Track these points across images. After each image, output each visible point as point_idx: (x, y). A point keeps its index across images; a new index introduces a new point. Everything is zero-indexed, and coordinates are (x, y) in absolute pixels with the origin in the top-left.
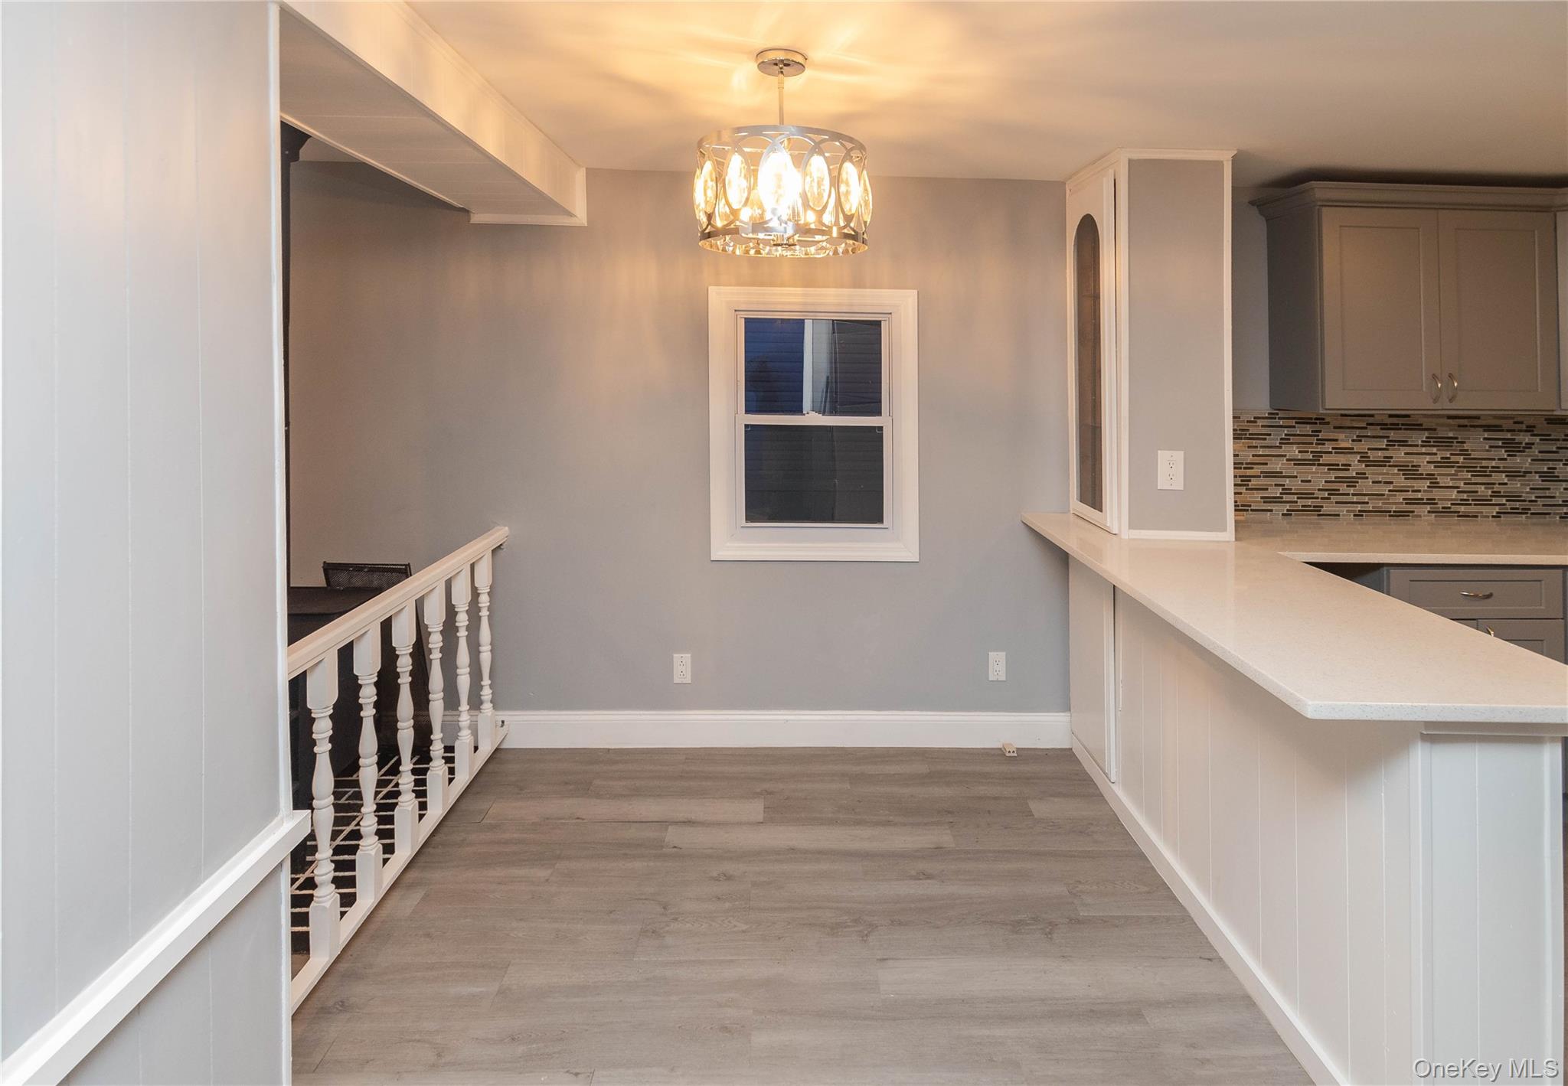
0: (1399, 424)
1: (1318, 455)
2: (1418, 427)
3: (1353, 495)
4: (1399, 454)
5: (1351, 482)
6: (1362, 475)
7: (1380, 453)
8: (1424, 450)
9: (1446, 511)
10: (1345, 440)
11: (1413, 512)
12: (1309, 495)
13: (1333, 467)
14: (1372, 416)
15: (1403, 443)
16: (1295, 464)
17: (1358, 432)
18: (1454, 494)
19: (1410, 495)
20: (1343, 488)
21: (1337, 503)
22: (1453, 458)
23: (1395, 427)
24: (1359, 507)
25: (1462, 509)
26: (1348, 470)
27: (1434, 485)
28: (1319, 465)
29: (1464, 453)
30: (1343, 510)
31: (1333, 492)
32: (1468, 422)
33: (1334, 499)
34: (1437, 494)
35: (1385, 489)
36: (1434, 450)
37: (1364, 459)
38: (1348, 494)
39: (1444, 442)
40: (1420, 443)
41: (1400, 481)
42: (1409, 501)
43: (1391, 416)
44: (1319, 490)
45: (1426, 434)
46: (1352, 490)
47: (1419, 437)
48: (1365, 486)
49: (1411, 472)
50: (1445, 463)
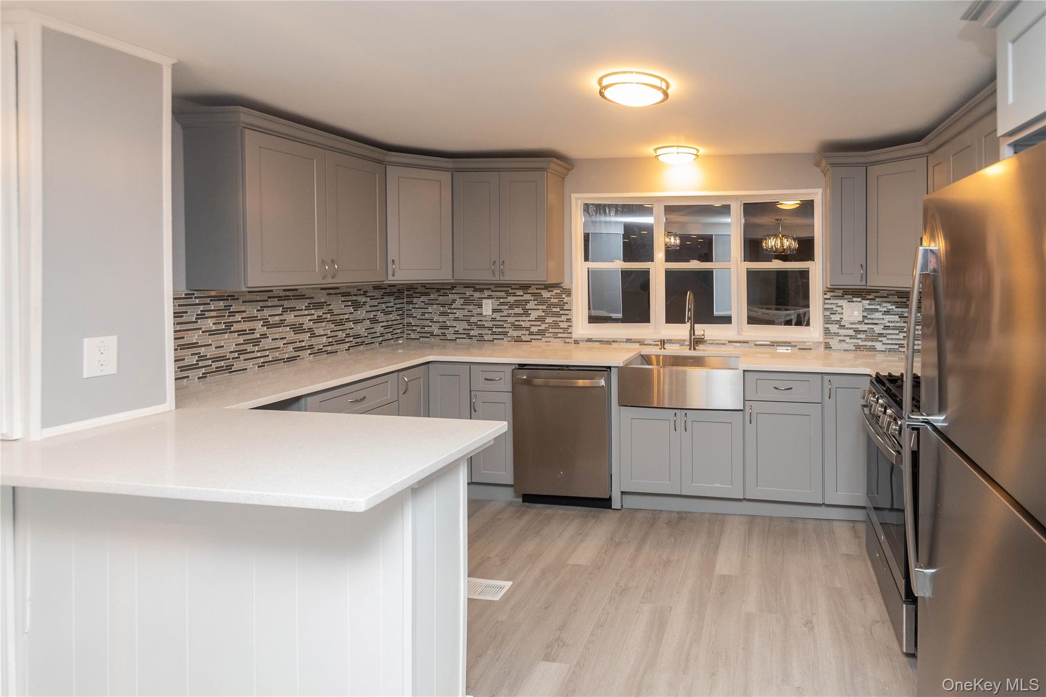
0: (291, 295)
1: (229, 325)
2: (302, 297)
3: (258, 351)
4: (290, 317)
5: (256, 342)
6: (264, 336)
7: (277, 318)
8: (306, 312)
9: (320, 351)
10: (252, 310)
11: (299, 356)
12: (223, 358)
13: (241, 332)
14: (272, 291)
15: (293, 309)
16: (209, 335)
17: (261, 304)
18: (324, 339)
19: (298, 345)
20: (249, 348)
21: (244, 360)
22: (324, 316)
23: (287, 298)
24: (262, 360)
25: (329, 348)
26: (254, 333)
27: (313, 335)
28: (230, 332)
29: (330, 312)
30: (250, 364)
31: (242, 352)
32: (332, 291)
33: (242, 357)
34: (314, 341)
35: (280, 344)
36: (313, 312)
37: (267, 324)
38: (254, 352)
39: (319, 306)
40: (304, 308)
41: (291, 336)
42: (297, 349)
43: (284, 290)
44: (230, 352)
45: (308, 301)
46: (256, 348)
47: (302, 304)
48: (265, 343)
49: (298, 329)
50: (319, 320)
